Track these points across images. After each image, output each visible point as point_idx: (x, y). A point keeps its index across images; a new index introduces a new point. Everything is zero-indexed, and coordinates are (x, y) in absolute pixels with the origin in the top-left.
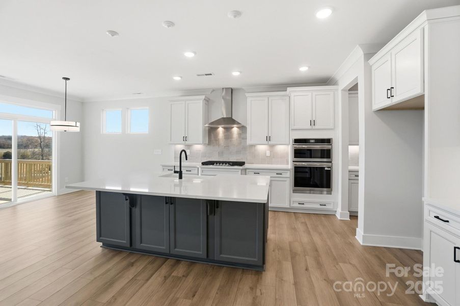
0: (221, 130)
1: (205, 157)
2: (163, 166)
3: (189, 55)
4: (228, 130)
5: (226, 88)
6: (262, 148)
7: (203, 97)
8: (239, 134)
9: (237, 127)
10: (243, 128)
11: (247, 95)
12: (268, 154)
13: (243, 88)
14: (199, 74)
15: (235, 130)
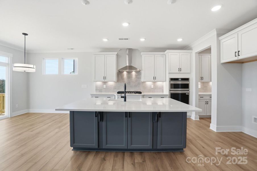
0: (125, 73)
1: (116, 89)
2: (92, 95)
3: (125, 25)
4: (129, 73)
5: (129, 49)
6: (149, 84)
7: (116, 53)
8: (136, 76)
9: (135, 72)
10: (139, 73)
11: (142, 53)
12: (152, 87)
13: (139, 49)
14: (120, 38)
15: (134, 73)
